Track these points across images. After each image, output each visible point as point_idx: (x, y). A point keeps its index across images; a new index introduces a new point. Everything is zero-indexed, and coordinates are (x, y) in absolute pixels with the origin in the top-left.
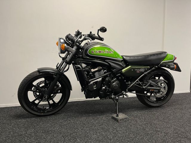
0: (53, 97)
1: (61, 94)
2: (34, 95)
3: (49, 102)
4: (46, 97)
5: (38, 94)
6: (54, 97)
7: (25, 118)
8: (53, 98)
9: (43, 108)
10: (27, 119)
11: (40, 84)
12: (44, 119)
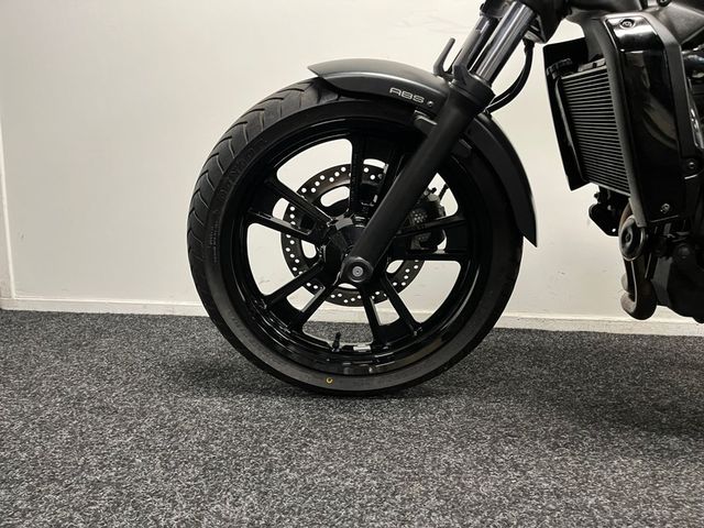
0: (401, 279)
1: (453, 269)
2: (286, 255)
3: (371, 314)
4: (358, 271)
5: (309, 250)
6: (408, 282)
7: (230, 388)
8: (400, 288)
9: (336, 345)
10: (241, 399)
11: (327, 187)
12: (336, 414)
